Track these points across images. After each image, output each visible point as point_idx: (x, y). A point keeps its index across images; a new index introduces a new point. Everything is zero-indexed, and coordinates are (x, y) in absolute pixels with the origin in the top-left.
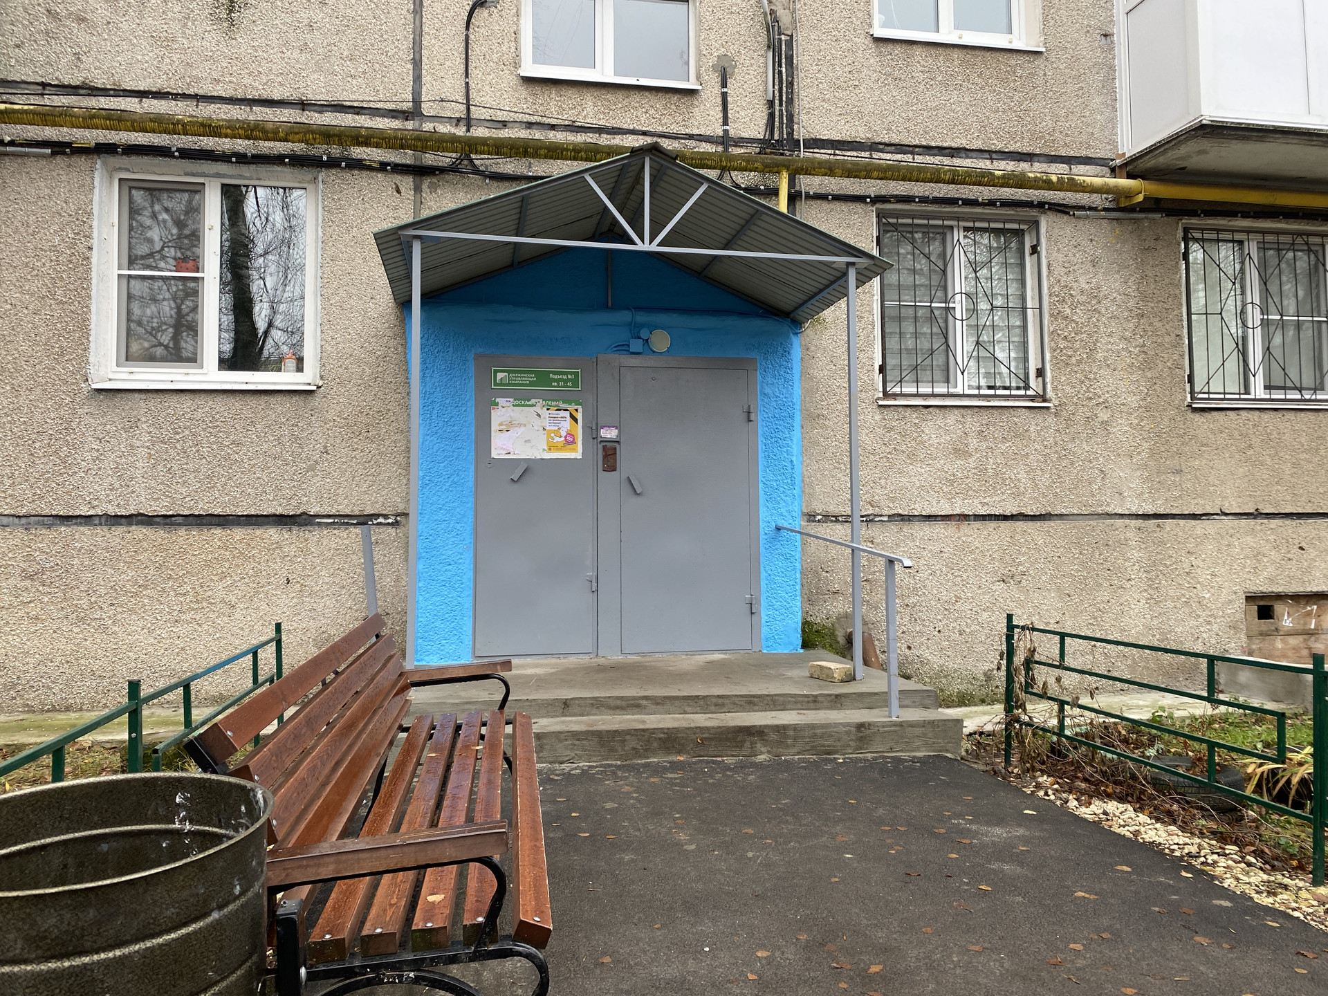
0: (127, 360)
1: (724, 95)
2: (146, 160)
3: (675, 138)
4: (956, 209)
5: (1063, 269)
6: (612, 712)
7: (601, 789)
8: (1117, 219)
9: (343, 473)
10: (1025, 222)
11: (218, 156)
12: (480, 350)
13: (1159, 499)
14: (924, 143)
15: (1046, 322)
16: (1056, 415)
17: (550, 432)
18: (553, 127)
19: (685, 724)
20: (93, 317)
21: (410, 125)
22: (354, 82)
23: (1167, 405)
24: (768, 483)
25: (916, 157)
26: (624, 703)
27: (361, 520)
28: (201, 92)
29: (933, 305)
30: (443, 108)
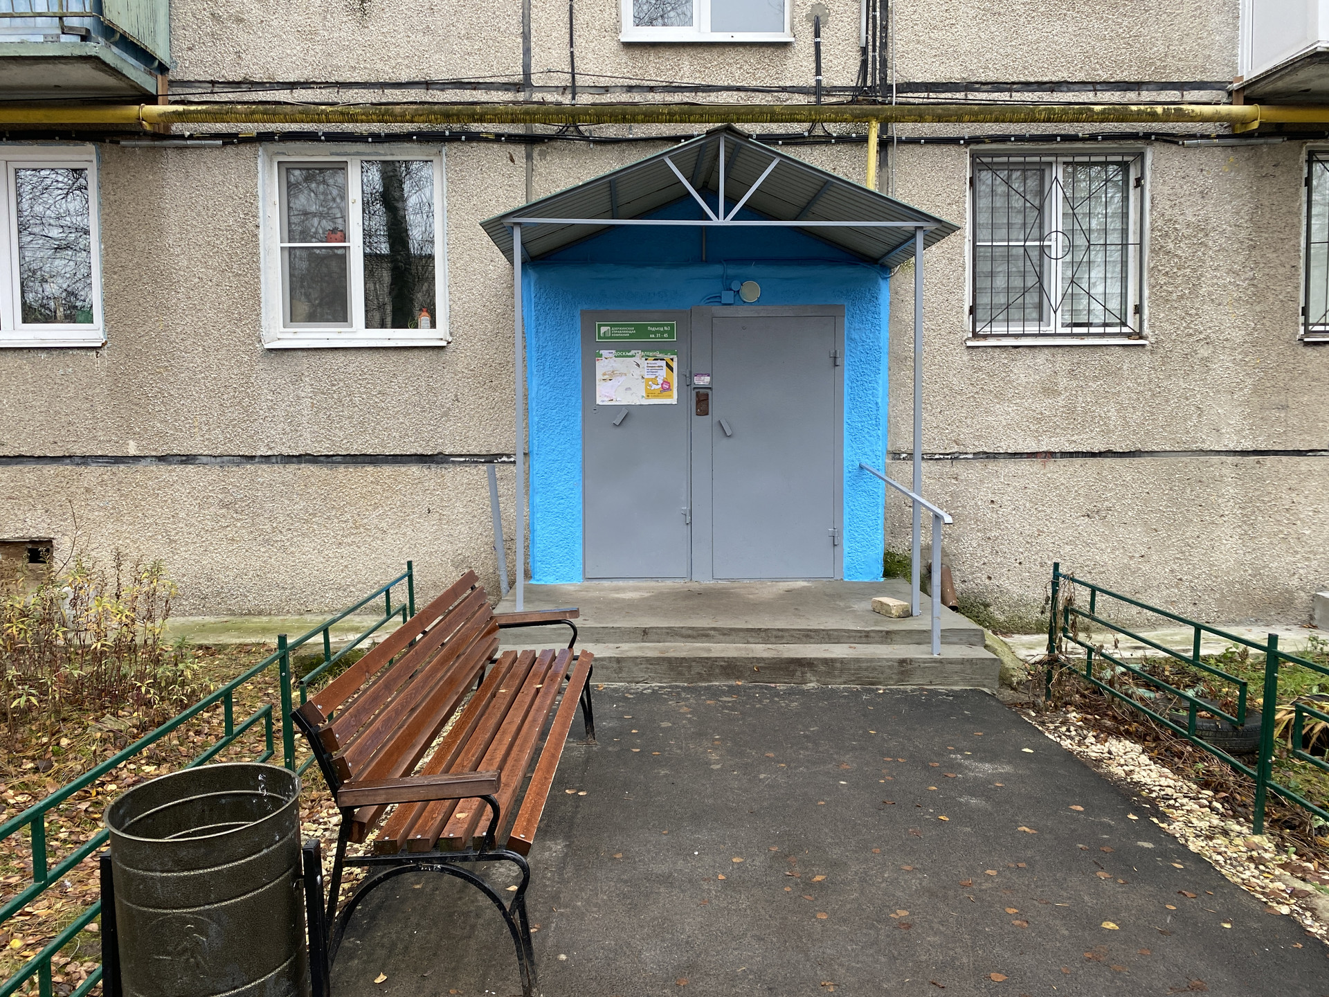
0: (291, 321)
1: (817, 45)
2: (298, 144)
3: (769, 92)
4: (1054, 146)
5: (1168, 203)
6: (683, 639)
7: (663, 708)
8: (1232, 147)
9: (472, 418)
10: (1128, 154)
11: (357, 137)
12: (585, 307)
13: (1259, 436)
14: (1023, 80)
15: (1146, 258)
16: (1152, 352)
17: (649, 380)
18: (651, 89)
19: (743, 654)
20: (263, 286)
21: (521, 97)
22: (471, 59)
23: (1276, 340)
24: (853, 424)
25: (1014, 94)
26: (695, 633)
27: (488, 459)
28: (341, 80)
29: (1028, 243)
30: (551, 78)
